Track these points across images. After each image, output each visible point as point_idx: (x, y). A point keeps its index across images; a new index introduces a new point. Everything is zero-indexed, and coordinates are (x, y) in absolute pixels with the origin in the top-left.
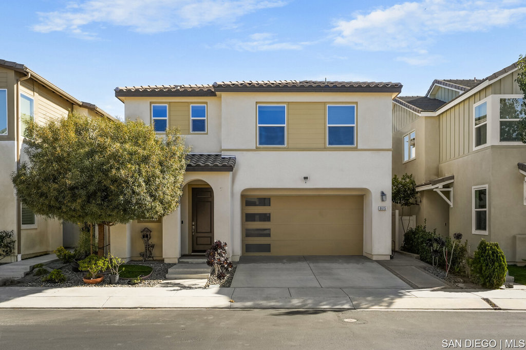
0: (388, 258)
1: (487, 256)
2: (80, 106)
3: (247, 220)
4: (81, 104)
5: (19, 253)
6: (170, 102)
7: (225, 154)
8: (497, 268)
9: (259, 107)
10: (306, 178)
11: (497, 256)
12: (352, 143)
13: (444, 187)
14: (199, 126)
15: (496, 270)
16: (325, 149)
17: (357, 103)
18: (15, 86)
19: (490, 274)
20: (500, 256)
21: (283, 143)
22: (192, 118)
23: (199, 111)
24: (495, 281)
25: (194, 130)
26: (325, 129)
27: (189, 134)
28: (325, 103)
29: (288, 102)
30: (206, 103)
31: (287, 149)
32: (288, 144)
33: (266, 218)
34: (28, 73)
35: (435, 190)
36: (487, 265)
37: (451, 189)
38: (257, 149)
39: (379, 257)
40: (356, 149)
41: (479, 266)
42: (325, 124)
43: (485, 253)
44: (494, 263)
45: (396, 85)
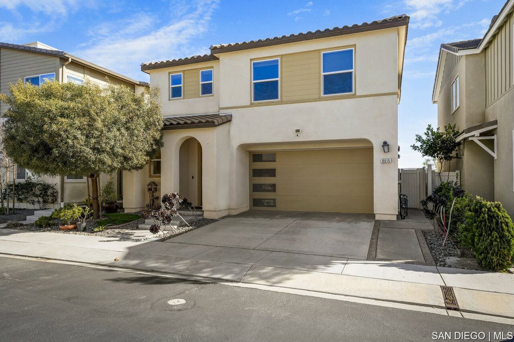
0: (395, 218)
1: (481, 222)
2: (138, 85)
3: (254, 176)
4: (139, 83)
5: (62, 201)
6: (184, 71)
7: (223, 113)
8: (496, 240)
9: (254, 64)
10: (298, 131)
11: (497, 223)
12: (351, 90)
13: (481, 135)
14: (207, 89)
15: (495, 243)
16: (320, 99)
17: (355, 45)
18: (61, 70)
19: (486, 248)
20: (501, 223)
21: (277, 97)
22: (201, 83)
23: (207, 76)
24: (495, 260)
25: (203, 93)
26: (319, 78)
27: (199, 97)
28: (319, 51)
29: (282, 55)
30: (212, 67)
31: (281, 103)
32: (282, 97)
33: (272, 173)
34: (68, 58)
35: (470, 139)
36: (481, 235)
37: (495, 137)
38: (252, 105)
39: (383, 216)
40: (354, 96)
41: (469, 235)
42: (320, 73)
43: (478, 217)
44: (491, 233)
45: (399, 18)
